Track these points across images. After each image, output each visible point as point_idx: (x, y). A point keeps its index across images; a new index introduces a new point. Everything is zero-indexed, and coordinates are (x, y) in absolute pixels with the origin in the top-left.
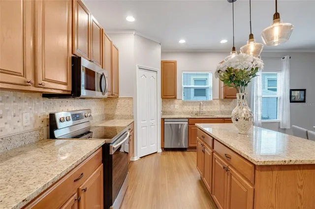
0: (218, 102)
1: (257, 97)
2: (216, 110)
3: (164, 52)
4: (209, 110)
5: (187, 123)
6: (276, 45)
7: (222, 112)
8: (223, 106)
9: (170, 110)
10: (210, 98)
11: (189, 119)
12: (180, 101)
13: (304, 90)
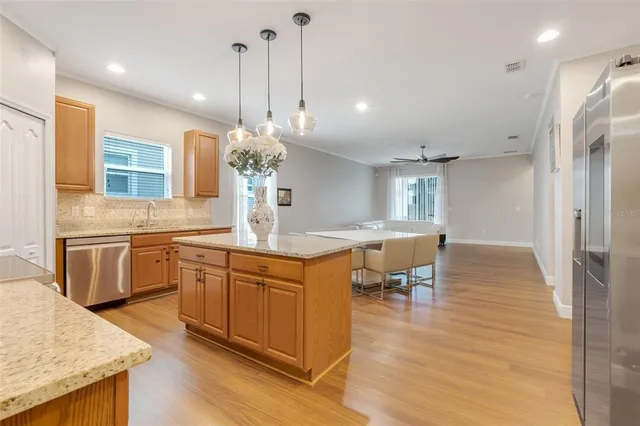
0: (182, 202)
1: (242, 196)
2: (178, 217)
3: (62, 78)
4: (165, 217)
5: (128, 245)
6: (302, 134)
7: (190, 221)
8: (191, 210)
9: (70, 218)
10: (168, 195)
11: (131, 235)
12: (98, 199)
13: (290, 190)
